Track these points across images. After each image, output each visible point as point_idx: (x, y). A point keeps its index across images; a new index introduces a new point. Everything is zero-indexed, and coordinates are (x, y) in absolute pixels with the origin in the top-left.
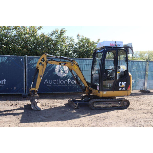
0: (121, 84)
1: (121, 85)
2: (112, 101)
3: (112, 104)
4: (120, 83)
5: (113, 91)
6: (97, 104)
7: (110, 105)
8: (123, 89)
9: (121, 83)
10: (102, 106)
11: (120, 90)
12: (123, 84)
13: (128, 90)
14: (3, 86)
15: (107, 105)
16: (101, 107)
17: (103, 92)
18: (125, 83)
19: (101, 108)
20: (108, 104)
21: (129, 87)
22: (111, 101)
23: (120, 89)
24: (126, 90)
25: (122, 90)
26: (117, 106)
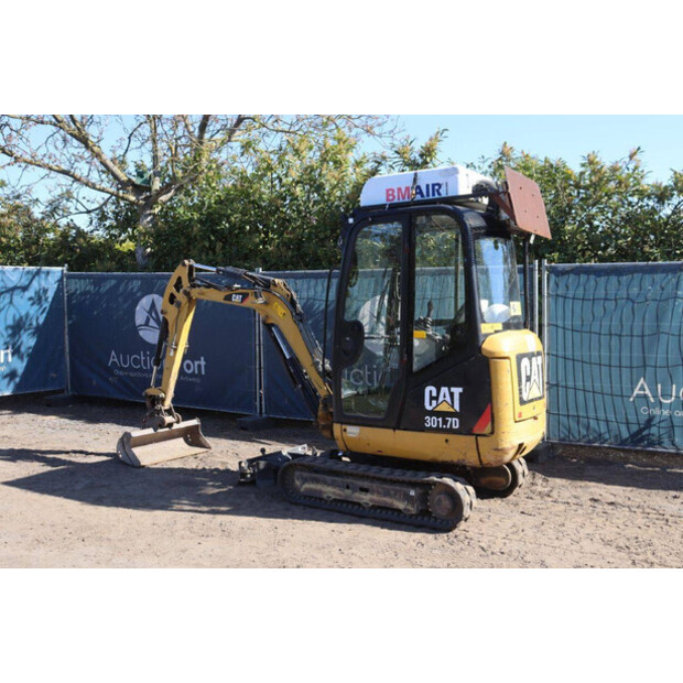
0: (437, 398)
1: (434, 402)
2: (379, 479)
3: (373, 494)
4: (430, 390)
5: (391, 431)
6: (305, 480)
7: (366, 498)
8: (445, 422)
9: (434, 389)
10: (330, 491)
11: (431, 430)
12: (445, 398)
13: (478, 435)
14: (198, 381)
15: (348, 492)
16: (325, 496)
17: (344, 427)
18: (457, 391)
19: (321, 499)
20: (354, 491)
21: (483, 417)
22: (373, 479)
23: (431, 422)
24: (466, 430)
25: (437, 430)
26: (399, 511)
